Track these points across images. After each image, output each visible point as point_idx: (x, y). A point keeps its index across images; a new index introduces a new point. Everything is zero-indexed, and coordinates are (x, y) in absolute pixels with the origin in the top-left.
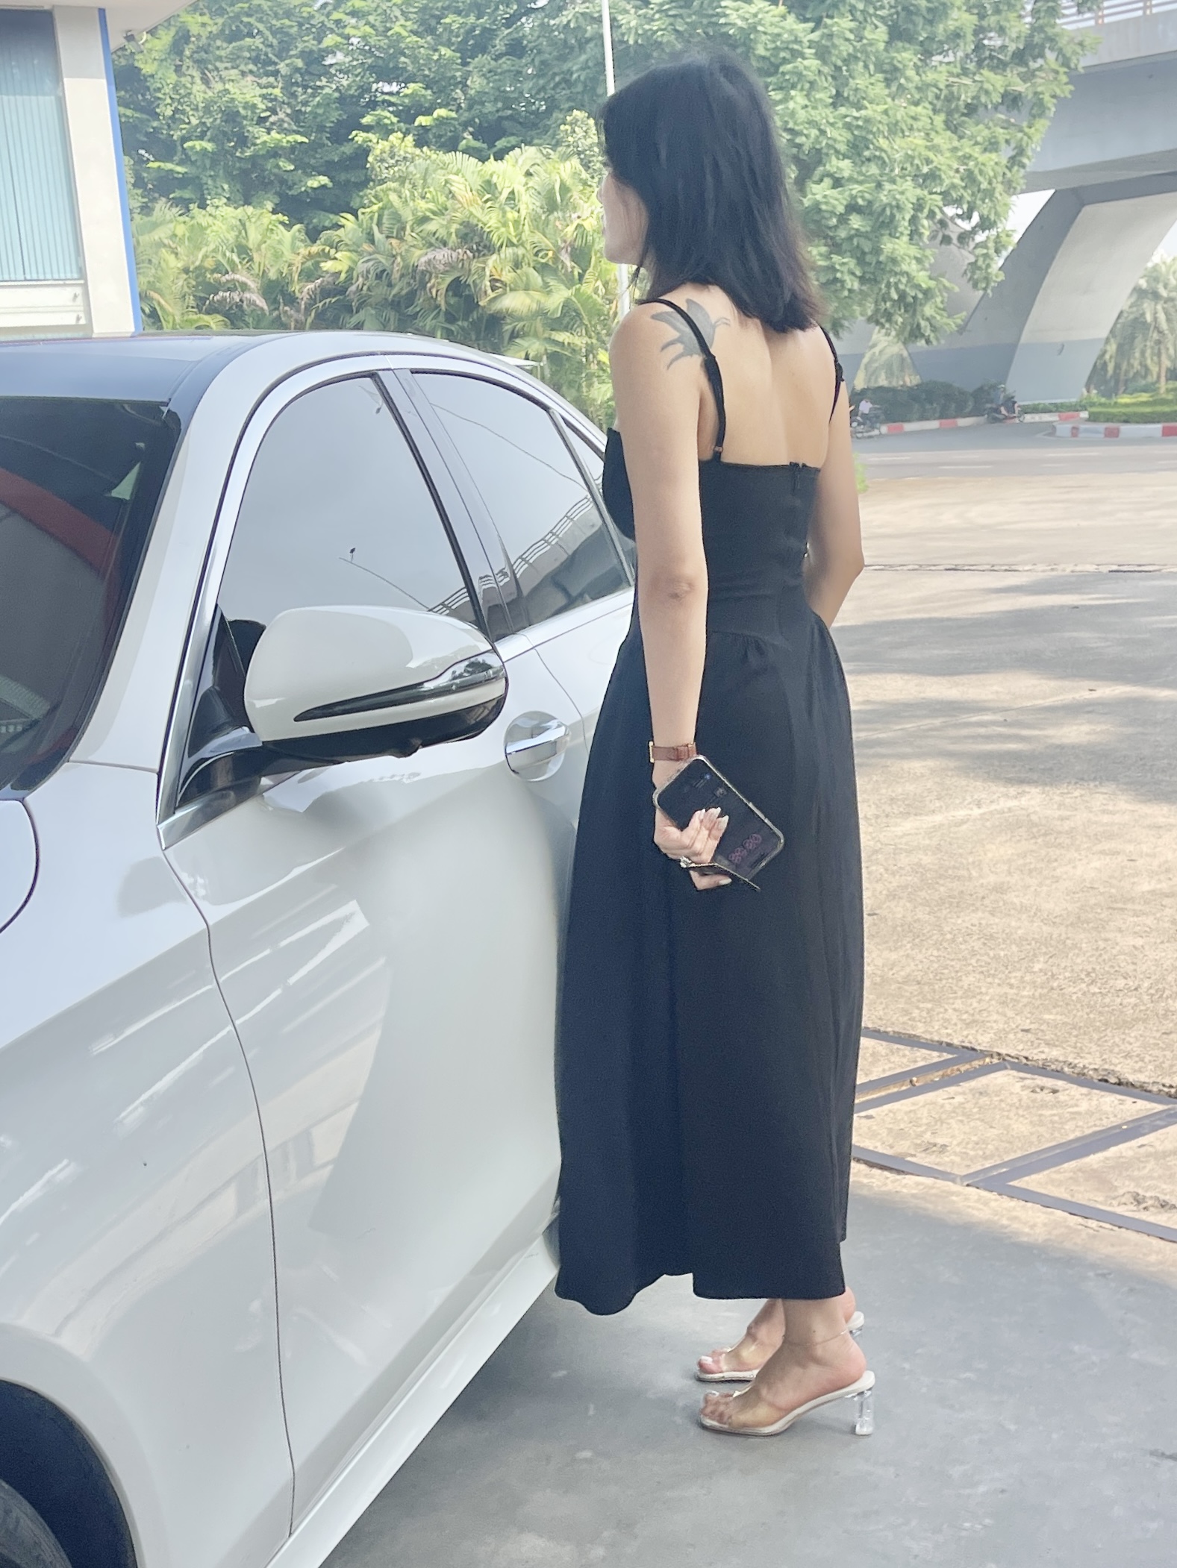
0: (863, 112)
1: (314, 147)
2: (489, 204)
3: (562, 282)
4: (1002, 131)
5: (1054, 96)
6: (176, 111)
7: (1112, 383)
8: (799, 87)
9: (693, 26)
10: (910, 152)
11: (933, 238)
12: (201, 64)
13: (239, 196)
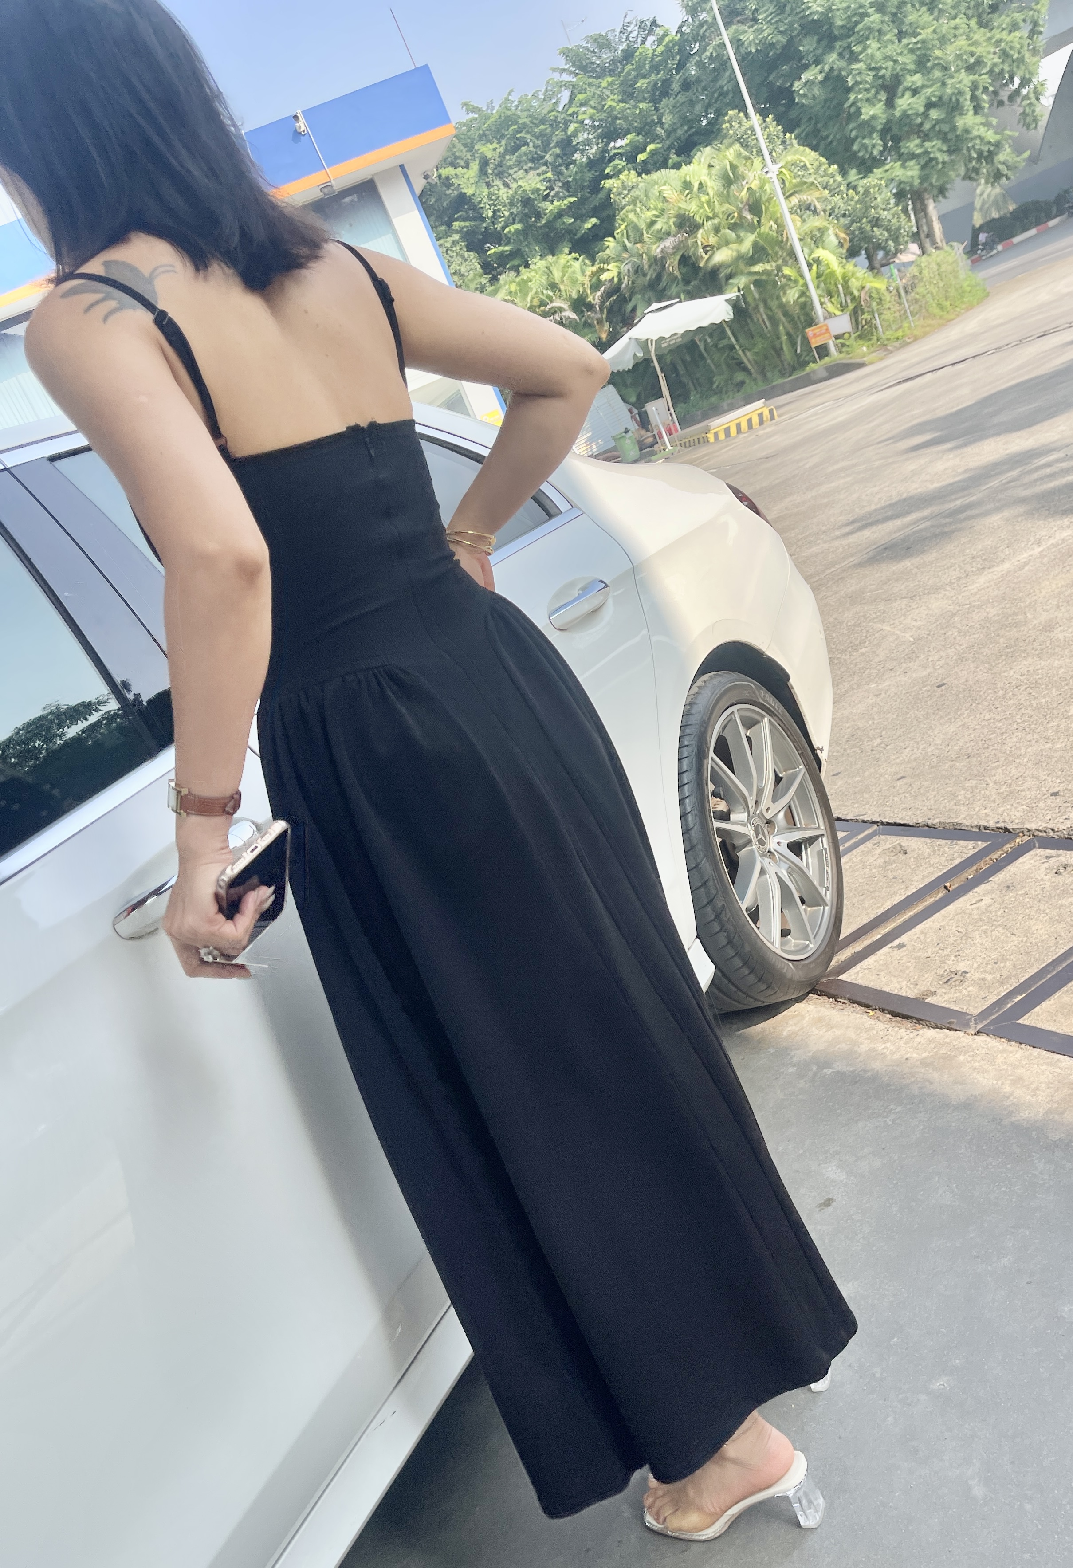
0: (920, 38)
1: (582, 202)
2: (689, 197)
3: (747, 231)
4: (1019, 14)
6: (494, 212)
8: (871, 37)
10: (958, 52)
12: (500, 175)
13: (546, 252)
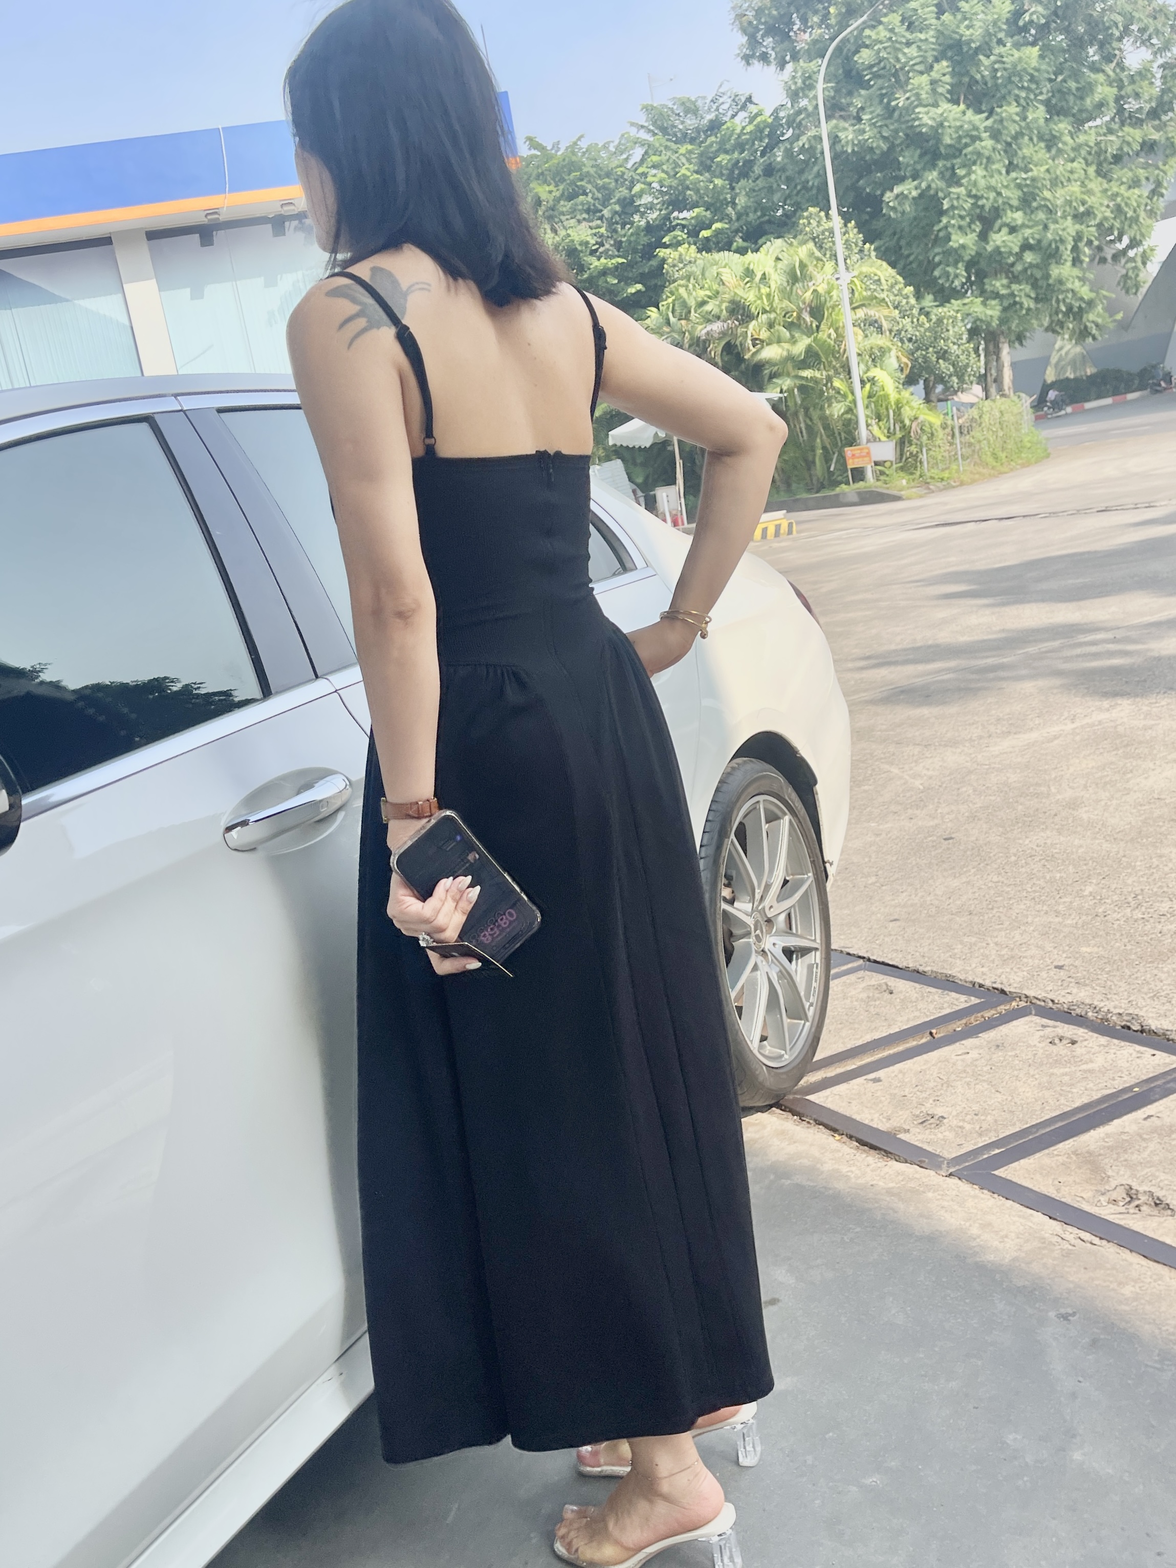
0: (1030, 174)
2: (748, 285)
3: (803, 333)
4: (1142, 171)
8: (978, 162)
9: (896, 131)
10: (1068, 198)
11: (1092, 261)
12: (550, 218)
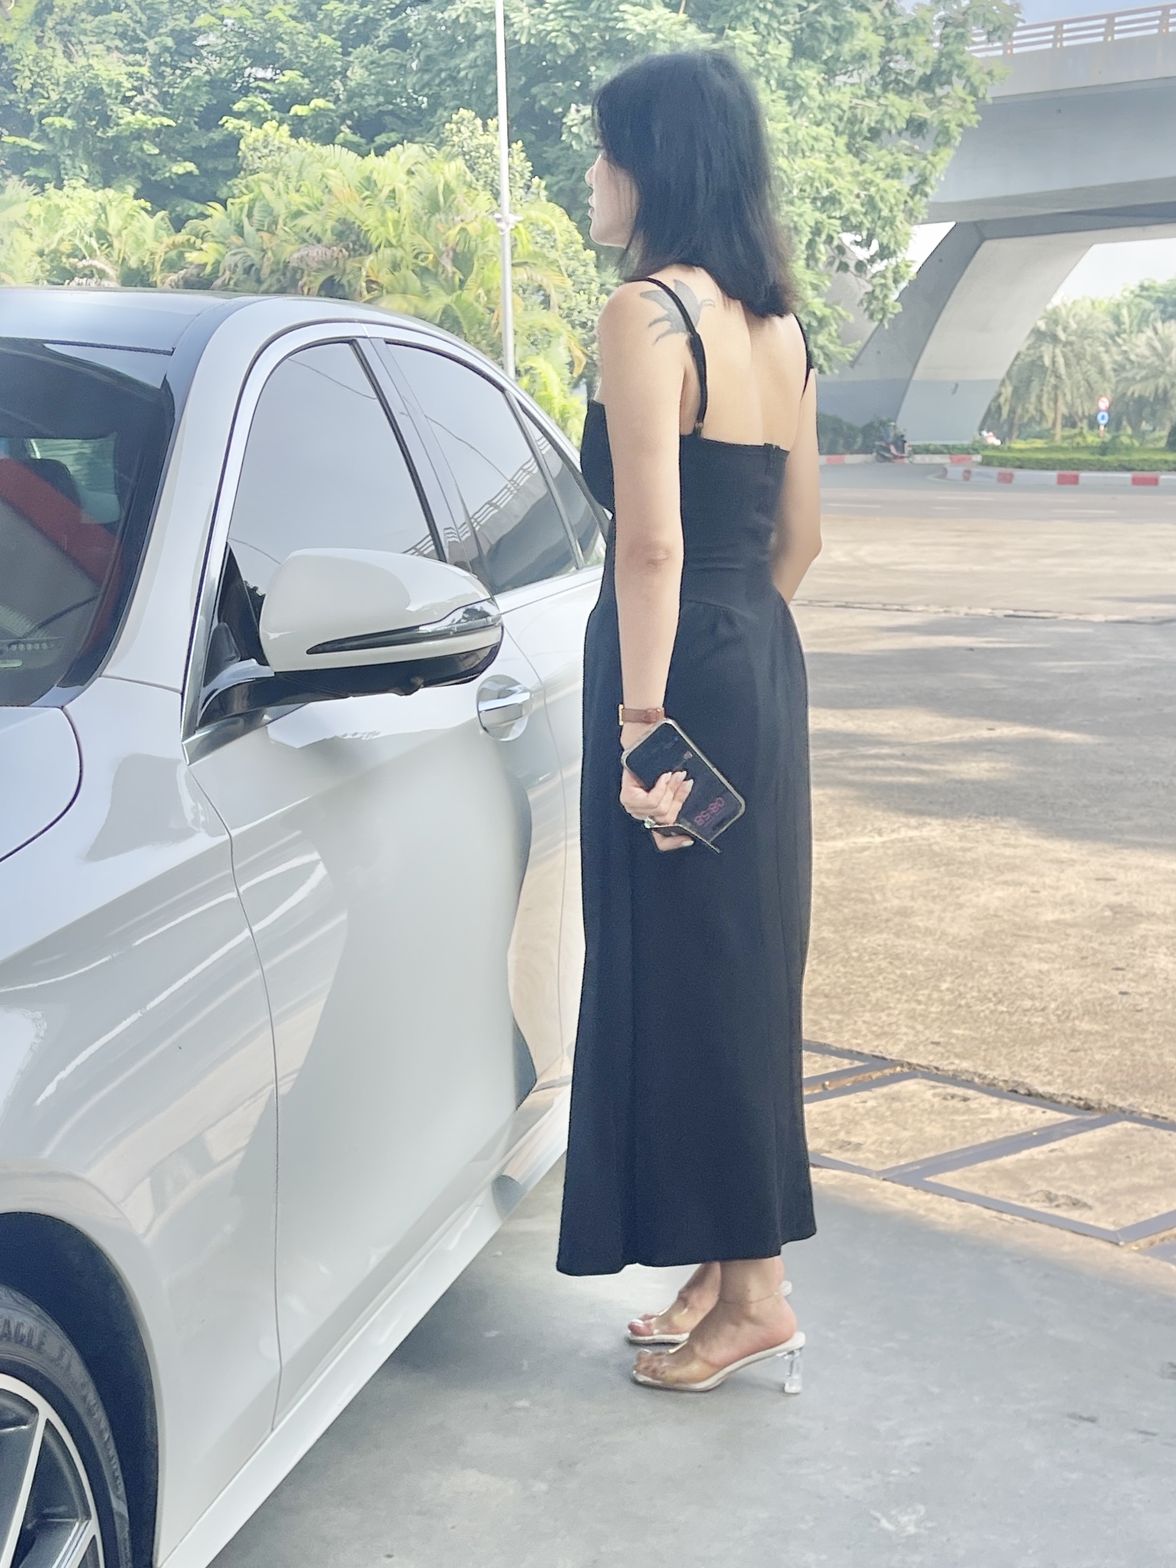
1: (181, 131)
2: (368, 201)
3: (442, 287)
5: (960, 125)
6: (34, 85)
7: (1006, 428)
10: (810, 174)
11: (830, 263)
12: (63, 36)
13: (98, 178)
